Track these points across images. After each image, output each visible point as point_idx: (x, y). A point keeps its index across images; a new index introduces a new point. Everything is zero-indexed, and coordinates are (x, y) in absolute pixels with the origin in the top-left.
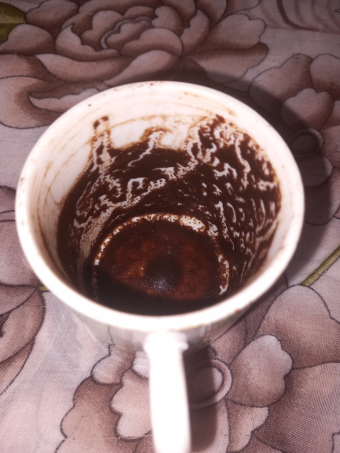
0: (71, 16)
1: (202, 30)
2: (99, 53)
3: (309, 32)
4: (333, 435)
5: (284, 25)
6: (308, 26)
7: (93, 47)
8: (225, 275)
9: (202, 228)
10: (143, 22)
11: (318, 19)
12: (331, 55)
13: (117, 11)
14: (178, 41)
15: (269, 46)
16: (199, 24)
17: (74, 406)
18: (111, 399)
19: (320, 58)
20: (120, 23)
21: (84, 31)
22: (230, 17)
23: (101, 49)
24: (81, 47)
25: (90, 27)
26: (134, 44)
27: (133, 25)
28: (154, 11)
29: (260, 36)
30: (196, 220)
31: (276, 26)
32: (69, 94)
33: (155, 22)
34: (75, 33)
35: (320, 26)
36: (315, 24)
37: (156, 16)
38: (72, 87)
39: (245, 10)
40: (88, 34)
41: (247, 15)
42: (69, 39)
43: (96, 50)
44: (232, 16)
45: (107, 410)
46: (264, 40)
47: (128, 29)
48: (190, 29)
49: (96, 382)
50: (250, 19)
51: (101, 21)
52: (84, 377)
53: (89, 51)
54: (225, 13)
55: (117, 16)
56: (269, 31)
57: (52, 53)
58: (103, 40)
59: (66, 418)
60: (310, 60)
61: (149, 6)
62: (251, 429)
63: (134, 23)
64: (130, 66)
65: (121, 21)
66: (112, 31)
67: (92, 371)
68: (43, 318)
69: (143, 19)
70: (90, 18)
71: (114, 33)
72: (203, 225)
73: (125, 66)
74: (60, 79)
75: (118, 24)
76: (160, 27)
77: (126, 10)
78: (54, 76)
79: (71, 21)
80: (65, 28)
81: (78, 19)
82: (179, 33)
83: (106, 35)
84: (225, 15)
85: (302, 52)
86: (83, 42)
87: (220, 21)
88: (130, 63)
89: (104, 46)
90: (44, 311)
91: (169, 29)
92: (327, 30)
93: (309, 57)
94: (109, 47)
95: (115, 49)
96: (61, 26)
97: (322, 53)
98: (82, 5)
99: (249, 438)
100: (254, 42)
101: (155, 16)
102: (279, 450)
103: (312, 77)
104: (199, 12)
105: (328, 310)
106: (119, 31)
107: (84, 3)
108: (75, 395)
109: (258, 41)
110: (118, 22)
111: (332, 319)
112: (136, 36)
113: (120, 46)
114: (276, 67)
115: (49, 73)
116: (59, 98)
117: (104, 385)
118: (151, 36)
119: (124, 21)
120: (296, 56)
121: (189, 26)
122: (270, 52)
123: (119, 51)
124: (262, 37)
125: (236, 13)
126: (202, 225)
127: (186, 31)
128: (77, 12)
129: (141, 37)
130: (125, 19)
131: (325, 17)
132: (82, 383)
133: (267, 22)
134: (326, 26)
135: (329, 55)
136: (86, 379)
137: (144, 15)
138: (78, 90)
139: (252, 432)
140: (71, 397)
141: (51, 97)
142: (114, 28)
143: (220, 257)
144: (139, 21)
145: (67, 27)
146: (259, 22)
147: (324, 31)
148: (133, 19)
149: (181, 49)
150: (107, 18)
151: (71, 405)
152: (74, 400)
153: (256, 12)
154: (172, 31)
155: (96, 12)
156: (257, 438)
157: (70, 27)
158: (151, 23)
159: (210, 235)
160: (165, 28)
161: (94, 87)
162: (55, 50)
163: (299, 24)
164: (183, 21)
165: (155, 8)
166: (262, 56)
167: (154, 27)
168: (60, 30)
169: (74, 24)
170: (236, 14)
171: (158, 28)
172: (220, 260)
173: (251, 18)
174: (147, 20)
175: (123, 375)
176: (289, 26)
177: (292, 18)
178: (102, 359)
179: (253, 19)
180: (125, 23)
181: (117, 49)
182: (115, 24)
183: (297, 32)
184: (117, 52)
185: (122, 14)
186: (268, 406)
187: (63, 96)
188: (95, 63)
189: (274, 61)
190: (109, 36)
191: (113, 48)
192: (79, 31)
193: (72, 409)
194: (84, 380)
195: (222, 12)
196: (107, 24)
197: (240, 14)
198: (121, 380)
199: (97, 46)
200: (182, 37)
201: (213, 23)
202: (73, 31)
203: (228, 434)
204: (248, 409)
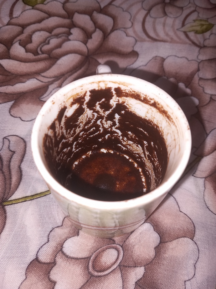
0: (18, 35)
1: (99, 40)
2: (37, 57)
3: (162, 43)
4: (185, 281)
5: (147, 39)
6: (161, 39)
7: (33, 53)
10: (63, 38)
11: (167, 35)
12: (176, 56)
13: (47, 31)
14: (85, 47)
15: (139, 53)
16: (97, 37)
17: (26, 278)
18: (49, 273)
19: (169, 58)
20: (49, 38)
21: (27, 44)
22: (115, 32)
23: (38, 54)
24: (25, 54)
25: (31, 42)
26: (58, 51)
28: (70, 31)
29: (133, 47)
31: (143, 41)
32: (19, 83)
33: (71, 37)
34: (21, 46)
35: (169, 39)
36: (165, 38)
38: (21, 78)
39: (124, 28)
40: (30, 46)
41: (125, 33)
42: (17, 49)
43: (35, 55)
44: (117, 31)
45: (47, 280)
46: (136, 49)
47: (54, 42)
48: (92, 39)
49: (39, 262)
51: (37, 38)
52: (32, 259)
53: (30, 56)
54: (112, 28)
55: (47, 34)
56: (139, 44)
57: (7, 58)
58: (39, 49)
59: (21, 286)
60: (163, 60)
61: (67, 27)
62: (135, 280)
63: (58, 38)
64: (56, 64)
65: (50, 37)
66: (44, 44)
67: (37, 254)
68: (5, 223)
69: (63, 36)
70: (30, 37)
71: (46, 44)
73: (53, 64)
74: (13, 74)
75: (48, 39)
76: (74, 40)
77: (53, 30)
78: (10, 72)
79: (19, 38)
80: (15, 43)
81: (23, 37)
82: (85, 43)
83: (41, 46)
84: (112, 31)
85: (158, 55)
86: (27, 51)
87: (109, 34)
88: (56, 62)
89: (40, 52)
90: (5, 218)
91: (79, 41)
92: (172, 41)
93: (162, 58)
94: (43, 53)
95: (47, 54)
96: (13, 42)
97: (170, 55)
98: (25, 28)
99: (134, 286)
100: (130, 50)
101: (70, 34)
103: (165, 70)
104: (97, 29)
105: (179, 207)
106: (48, 43)
107: (27, 27)
108: (26, 271)
109: (132, 49)
110: (48, 38)
111: (181, 212)
112: (59, 46)
113: (49, 52)
114: (143, 65)
115: (5, 70)
116: (12, 86)
117: (45, 263)
118: (68, 46)
119: (52, 37)
120: (155, 58)
121: (91, 38)
122: (140, 56)
123: (49, 55)
124: (135, 47)
127: (90, 41)
128: (22, 32)
129: (62, 46)
130: (52, 36)
131: (171, 34)
132: (31, 263)
133: (137, 39)
134: (172, 39)
135: (174, 56)
136: (33, 260)
137: (64, 33)
138: (24, 80)
139: (136, 283)
140: (24, 273)
141: (8, 85)
142: (46, 41)
144: (61, 37)
145: (16, 42)
146: (132, 38)
147: (171, 42)
148: (57, 36)
149: (87, 52)
150: (41, 36)
151: (25, 277)
152: (26, 274)
153: (130, 32)
154: (81, 41)
155: (34, 32)
156: (139, 286)
157: (18, 42)
158: (68, 38)
160: (77, 40)
161: (35, 78)
162: (9, 56)
163: (157, 38)
164: (88, 35)
165: (70, 29)
166: (135, 59)
167: (70, 40)
168: (12, 44)
169: (20, 40)
170: (119, 30)
171: (72, 40)
173: (128, 35)
174: (66, 36)
175: (56, 256)
176: (150, 40)
177: (152, 34)
178: (43, 245)
179: (128, 36)
180: (52, 38)
181: (48, 54)
182: (46, 39)
183: (155, 43)
184: (48, 56)
185: (50, 32)
186: (144, 266)
187: (15, 84)
188: (34, 63)
189: (142, 62)
190: (43, 46)
191: (45, 54)
192: (23, 44)
193: (25, 280)
194: (32, 261)
196: (41, 39)
197: (121, 30)
198: (55, 260)
199: (35, 53)
200: (87, 45)
201: (106, 35)
202: (20, 44)
204: (132, 269)
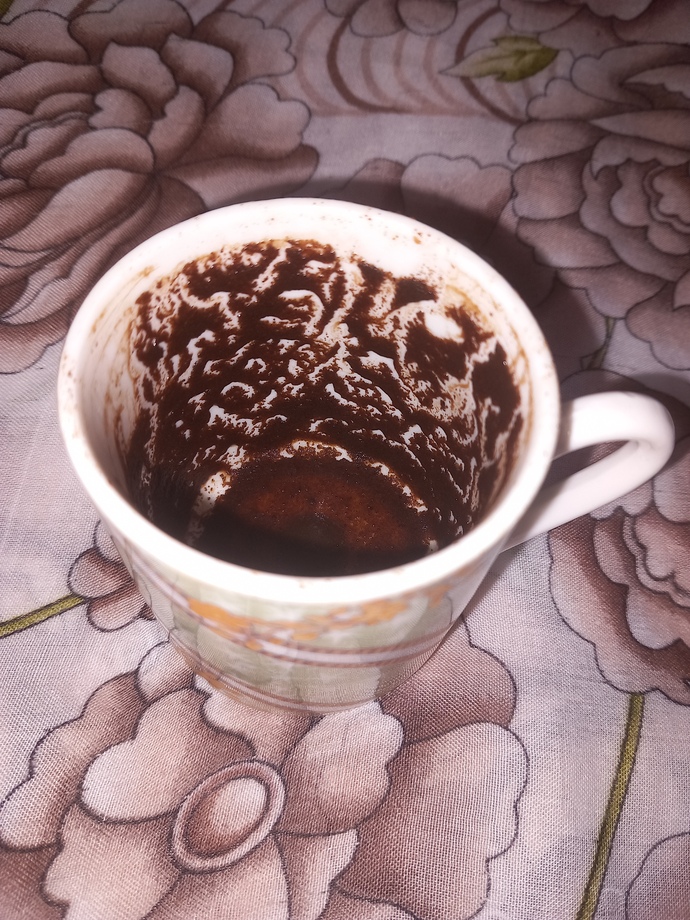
1: (190, 119)
3: (394, 117)
4: (488, 861)
5: (344, 105)
6: (389, 105)
8: (317, 450)
9: (224, 479)
10: (73, 123)
11: (409, 90)
12: (440, 155)
13: (18, 109)
14: (144, 145)
15: (321, 149)
16: (182, 110)
18: (42, 877)
19: (417, 163)
20: (27, 128)
22: (241, 90)
26: (55, 165)
27: (51, 130)
28: (93, 100)
29: (301, 134)
30: (206, 486)
31: (331, 112)
33: (95, 120)
35: (412, 102)
36: (405, 100)
37: (98, 109)
39: (270, 76)
41: (273, 89)
44: (246, 87)
45: (37, 901)
46: (312, 139)
47: (42, 138)
48: (166, 119)
49: (5, 847)
50: (279, 98)
54: (231, 81)
55: (18, 117)
56: (318, 123)
60: (399, 169)
61: (83, 91)
62: (329, 876)
63: (53, 126)
64: (50, 206)
65: (28, 124)
66: (10, 147)
69: (72, 118)
71: (13, 149)
72: (219, 474)
73: (41, 207)
75: (21, 133)
76: (105, 128)
77: (37, 104)
82: (143, 132)
84: (231, 88)
85: (382, 156)
87: (222, 99)
88: (49, 199)
91: (122, 128)
92: (426, 108)
93: (396, 163)
94: (6, 175)
95: (18, 178)
97: (421, 152)
99: (325, 896)
100: (289, 144)
101: (95, 109)
102: (386, 902)
104: (183, 89)
106: (24, 144)
109: (298, 142)
110: (21, 127)
112: (59, 149)
113: (26, 172)
114: (336, 189)
117: (24, 850)
118: (88, 146)
119: (34, 125)
120: (374, 164)
121: (163, 114)
122: (323, 160)
123: (26, 181)
124: (306, 135)
125: (251, 81)
126: (217, 477)
127: (158, 125)
129: (68, 149)
130: (34, 121)
131: (423, 85)
133: (313, 106)
134: (425, 101)
135: (435, 154)
137: (73, 109)
139: (332, 884)
142: (14, 140)
143: (284, 454)
144: (65, 120)
146: (298, 105)
147: (423, 112)
148: (51, 119)
149: (151, 160)
153: (290, 85)
154: (130, 130)
156: (342, 892)
158: (88, 123)
159: (239, 466)
160: (116, 127)
163: (374, 101)
164: (151, 108)
165: (94, 94)
166: (308, 170)
167: (94, 129)
170: (253, 84)
171: (101, 129)
172: (291, 456)
173: (281, 96)
174: (80, 118)
175: (61, 822)
176: (353, 108)
177: (360, 90)
178: (14, 790)
179: (285, 100)
180: (35, 128)
181: (22, 179)
182: (15, 134)
183: (371, 119)
184: (22, 182)
185: (29, 111)
186: (356, 826)
190: (4, 155)
191: (13, 177)
195: (225, 81)
197: (260, 84)
198: (59, 836)
200: (151, 138)
201: (210, 103)
203: (286, 898)
204: (320, 842)
